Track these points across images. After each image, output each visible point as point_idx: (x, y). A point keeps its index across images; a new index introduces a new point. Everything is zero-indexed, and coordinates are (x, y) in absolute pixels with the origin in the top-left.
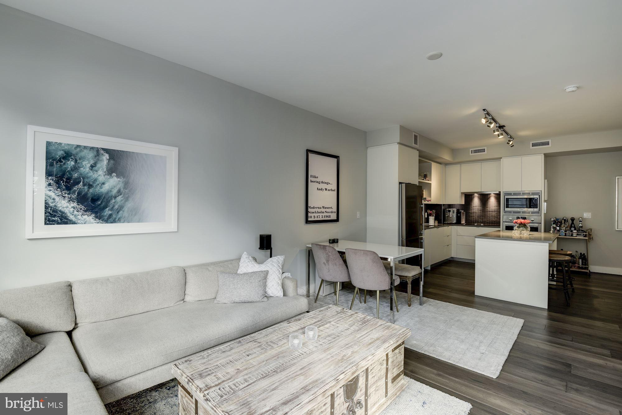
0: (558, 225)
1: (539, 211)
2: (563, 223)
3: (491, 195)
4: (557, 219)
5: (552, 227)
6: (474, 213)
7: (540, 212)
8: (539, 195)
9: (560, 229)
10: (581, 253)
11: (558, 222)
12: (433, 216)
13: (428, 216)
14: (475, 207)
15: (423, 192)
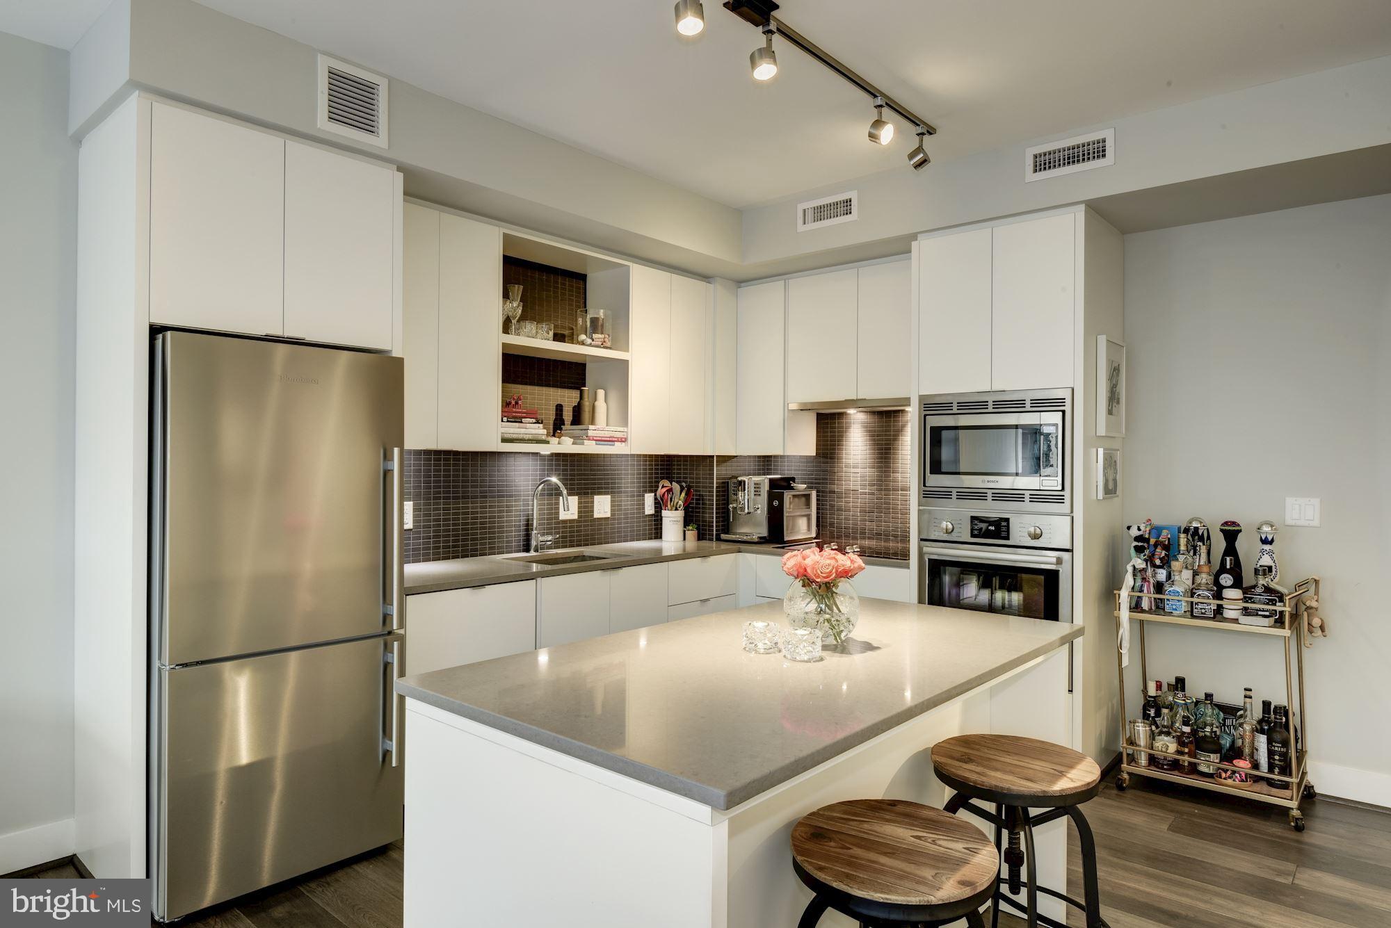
0: (1158, 562)
1: (1063, 489)
2: (1183, 548)
4: (1157, 530)
5: (1130, 569)
6: (847, 493)
7: (1067, 493)
8: (1064, 412)
9: (1169, 577)
10: (1266, 705)
11: (1156, 546)
12: (674, 508)
13: (659, 506)
14: (852, 470)
15: (596, 400)
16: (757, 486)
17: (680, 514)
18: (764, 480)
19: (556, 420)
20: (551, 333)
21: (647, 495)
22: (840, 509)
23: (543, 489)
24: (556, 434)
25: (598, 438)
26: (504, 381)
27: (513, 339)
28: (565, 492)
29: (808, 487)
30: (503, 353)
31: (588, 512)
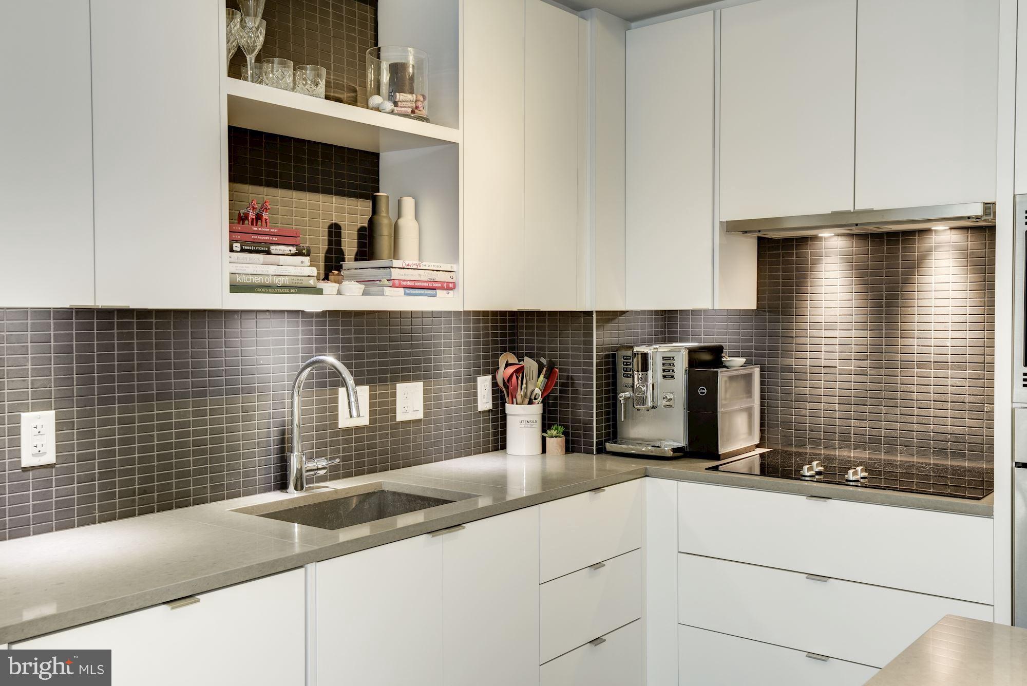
3: (933, 240)
6: (815, 371)
12: (527, 400)
13: (500, 396)
14: (824, 333)
15: (399, 216)
16: (668, 362)
17: (536, 409)
18: (679, 352)
19: (329, 251)
20: (322, 88)
21: (480, 379)
22: (801, 398)
23: (310, 376)
24: (331, 277)
25: (408, 283)
26: (233, 179)
27: (246, 89)
28: (350, 381)
29: (747, 363)
30: (231, 129)
31: (385, 412)
